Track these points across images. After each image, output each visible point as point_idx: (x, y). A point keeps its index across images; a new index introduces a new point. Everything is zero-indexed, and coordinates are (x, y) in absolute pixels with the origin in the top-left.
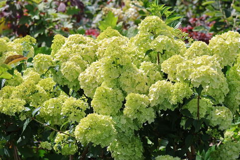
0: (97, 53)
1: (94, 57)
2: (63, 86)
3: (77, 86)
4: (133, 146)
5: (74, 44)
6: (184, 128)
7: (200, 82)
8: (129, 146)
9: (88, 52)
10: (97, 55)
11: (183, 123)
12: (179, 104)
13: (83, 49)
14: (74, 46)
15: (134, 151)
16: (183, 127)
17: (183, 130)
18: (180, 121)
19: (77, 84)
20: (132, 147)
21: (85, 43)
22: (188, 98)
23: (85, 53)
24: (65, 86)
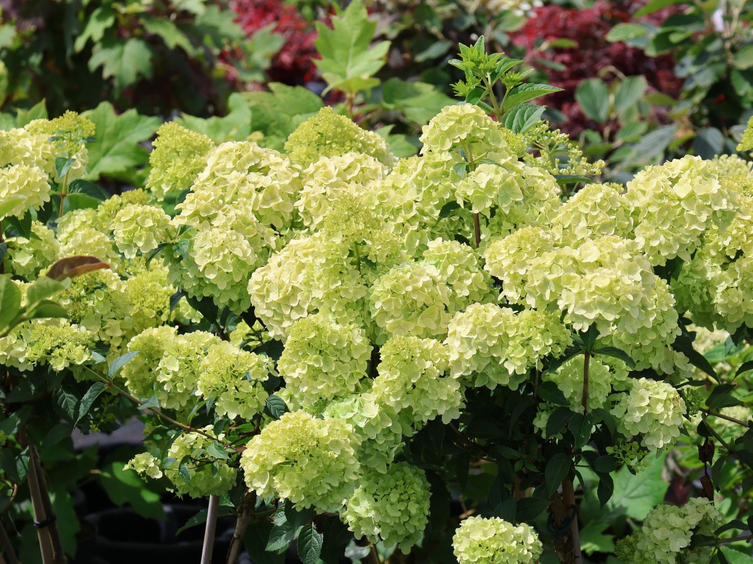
0: (300, 205)
1: (292, 213)
2: (199, 300)
3: (239, 301)
4: (405, 497)
5: (235, 172)
6: (544, 436)
7: (592, 316)
8: (394, 497)
9: (274, 198)
10: (301, 209)
11: (541, 422)
12: (532, 371)
13: (259, 190)
14: (234, 178)
15: (406, 512)
16: (540, 431)
17: (540, 440)
18: (532, 413)
19: (241, 294)
20: (400, 501)
21: (265, 171)
22: (557, 357)
23: (266, 201)
24: (205, 299)
